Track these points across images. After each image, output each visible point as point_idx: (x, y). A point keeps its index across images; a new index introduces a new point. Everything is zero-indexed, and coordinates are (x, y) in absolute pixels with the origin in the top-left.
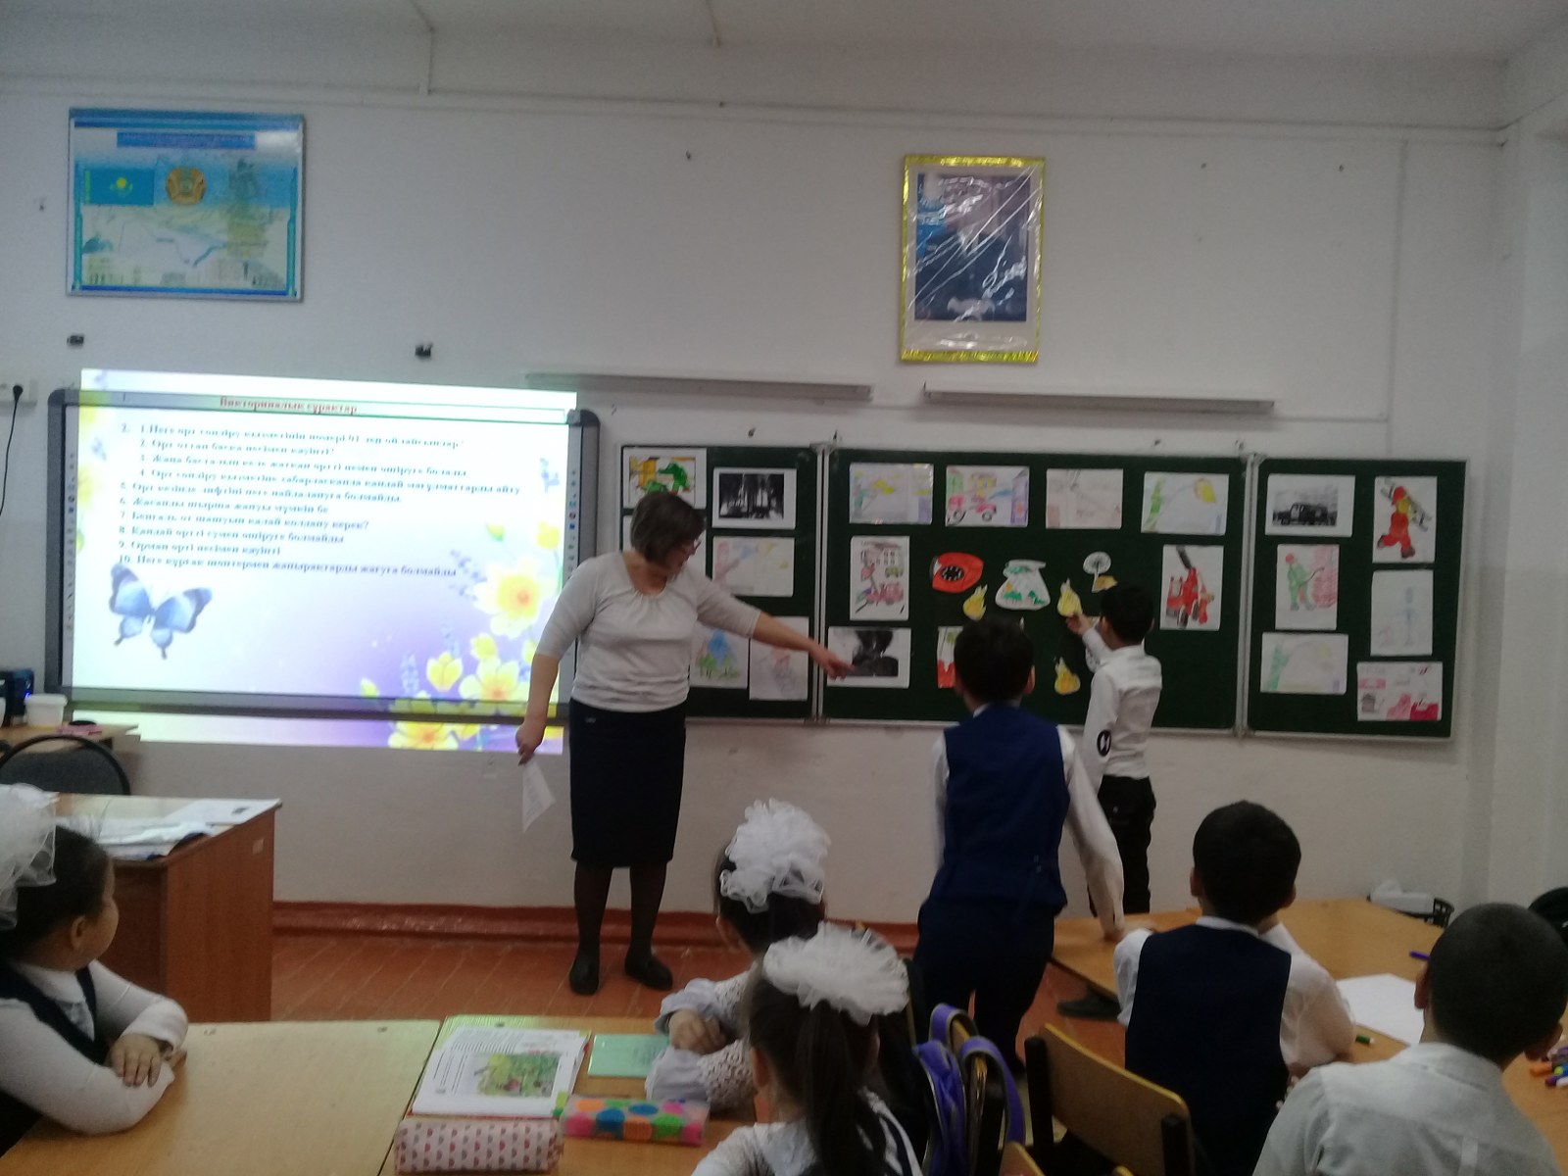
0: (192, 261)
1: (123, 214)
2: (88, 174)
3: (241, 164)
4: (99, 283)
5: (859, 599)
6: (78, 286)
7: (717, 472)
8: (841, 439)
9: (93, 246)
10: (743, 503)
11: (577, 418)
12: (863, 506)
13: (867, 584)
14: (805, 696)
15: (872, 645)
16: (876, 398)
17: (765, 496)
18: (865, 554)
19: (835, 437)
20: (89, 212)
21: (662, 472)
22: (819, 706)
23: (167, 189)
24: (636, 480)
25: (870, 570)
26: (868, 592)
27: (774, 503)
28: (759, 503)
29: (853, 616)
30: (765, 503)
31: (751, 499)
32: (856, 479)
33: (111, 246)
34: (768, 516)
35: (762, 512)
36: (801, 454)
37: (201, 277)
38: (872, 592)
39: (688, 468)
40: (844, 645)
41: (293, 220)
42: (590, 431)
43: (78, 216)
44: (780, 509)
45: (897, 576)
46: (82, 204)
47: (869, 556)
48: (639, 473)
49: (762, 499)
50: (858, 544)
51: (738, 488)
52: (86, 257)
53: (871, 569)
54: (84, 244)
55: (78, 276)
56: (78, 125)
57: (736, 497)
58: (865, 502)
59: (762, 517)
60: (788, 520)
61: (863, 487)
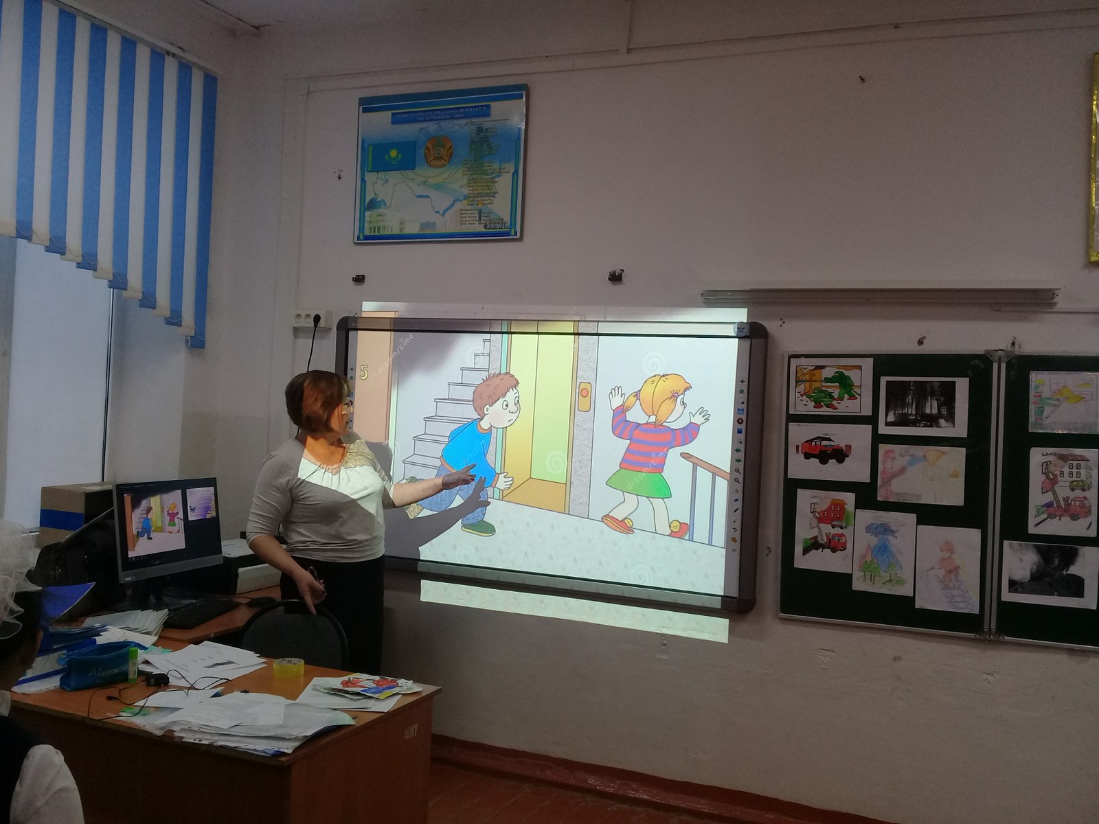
0: (441, 212)
1: (394, 177)
2: (371, 148)
3: (480, 130)
4: (376, 233)
5: (1039, 514)
6: (361, 237)
7: (884, 380)
8: (1020, 346)
9: (373, 205)
10: (911, 411)
11: (746, 331)
12: (1045, 414)
13: (1049, 497)
14: (976, 611)
15: (1053, 562)
16: (1061, 302)
17: (935, 404)
18: (1046, 466)
19: (1013, 344)
20: (370, 177)
21: (827, 380)
22: (991, 622)
23: (426, 155)
24: (801, 388)
25: (1051, 482)
26: (1049, 505)
27: (944, 412)
28: (928, 411)
29: (1032, 530)
30: (935, 411)
31: (920, 406)
32: (1036, 387)
33: (385, 204)
34: (938, 425)
35: (932, 421)
36: (976, 361)
37: (448, 225)
38: (1055, 505)
39: (854, 376)
40: (1021, 560)
41: (516, 172)
42: (759, 342)
43: (363, 180)
44: (951, 418)
45: (1084, 490)
46: (366, 172)
47: (1052, 468)
48: (806, 381)
49: (931, 407)
50: (1037, 456)
51: (906, 396)
52: (367, 213)
53: (1054, 481)
54: (367, 202)
55: (362, 229)
56: (365, 111)
57: (904, 405)
58: (1047, 410)
59: (931, 426)
60: (960, 428)
61: (1044, 396)
